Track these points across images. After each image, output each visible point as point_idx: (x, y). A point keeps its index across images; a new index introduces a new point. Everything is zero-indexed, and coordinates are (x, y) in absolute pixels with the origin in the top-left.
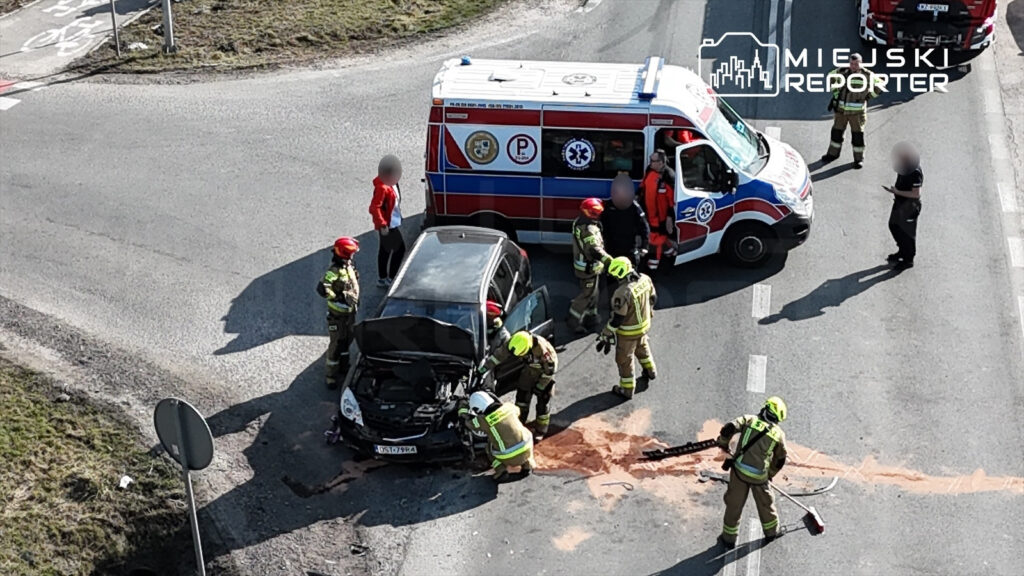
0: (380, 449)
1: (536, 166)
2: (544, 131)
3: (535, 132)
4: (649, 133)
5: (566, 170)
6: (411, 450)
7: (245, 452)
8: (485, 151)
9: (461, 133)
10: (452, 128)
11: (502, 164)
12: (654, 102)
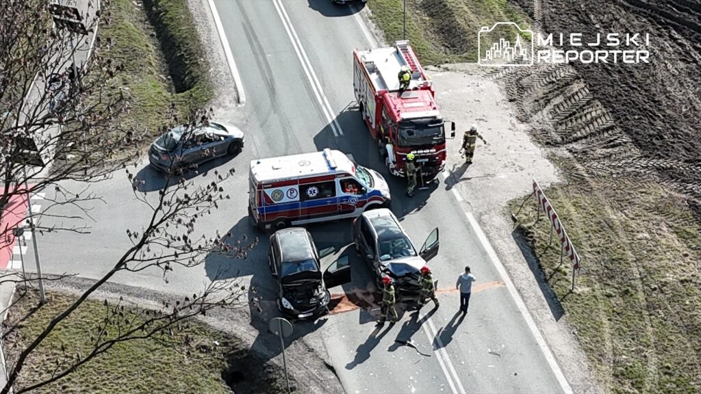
0: (301, 316)
1: (298, 198)
2: (300, 187)
3: (296, 187)
4: (337, 181)
5: (308, 198)
6: (311, 314)
7: (251, 324)
8: (279, 196)
9: (269, 192)
10: (266, 190)
11: (286, 200)
12: (337, 169)
